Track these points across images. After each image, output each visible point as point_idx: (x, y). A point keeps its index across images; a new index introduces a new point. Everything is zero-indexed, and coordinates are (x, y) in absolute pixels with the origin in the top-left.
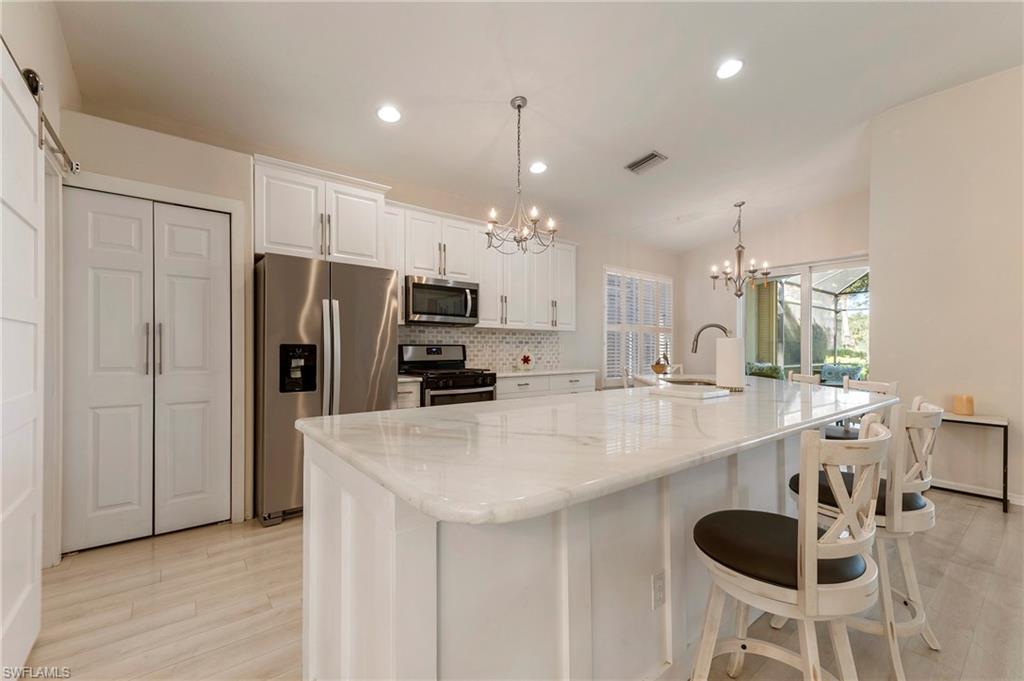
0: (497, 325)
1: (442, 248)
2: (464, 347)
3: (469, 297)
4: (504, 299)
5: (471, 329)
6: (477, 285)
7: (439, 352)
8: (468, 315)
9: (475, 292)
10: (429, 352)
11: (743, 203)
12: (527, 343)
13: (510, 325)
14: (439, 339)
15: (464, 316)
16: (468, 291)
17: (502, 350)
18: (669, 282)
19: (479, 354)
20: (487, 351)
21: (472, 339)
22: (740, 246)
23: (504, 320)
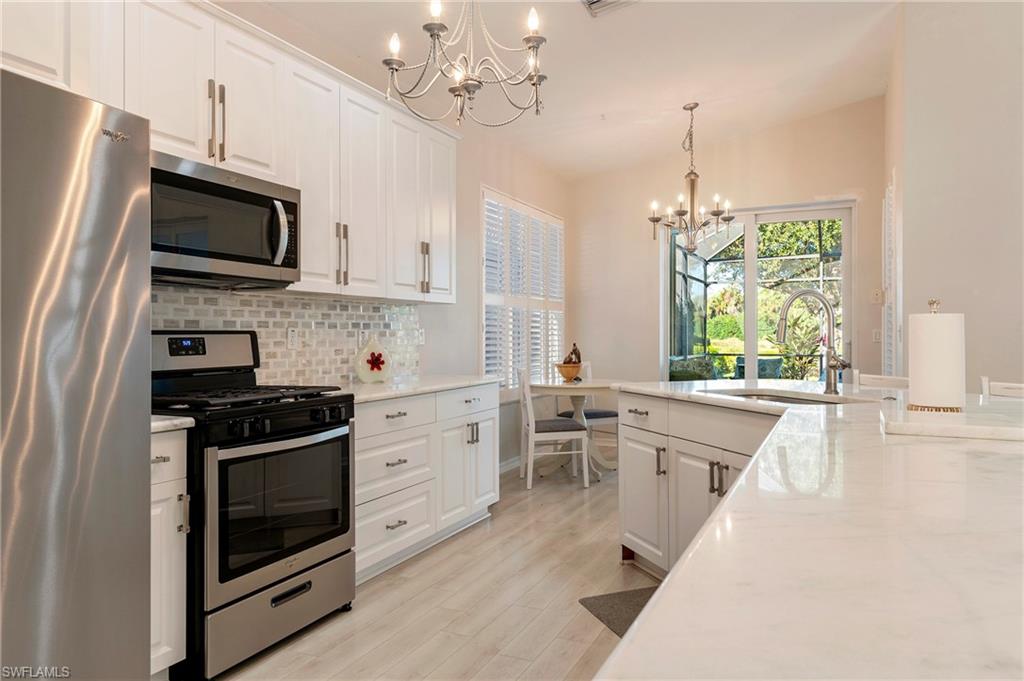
0: (328, 286)
1: (217, 94)
2: (253, 335)
3: (283, 218)
4: (343, 232)
5: (277, 295)
6: (298, 192)
7: (198, 348)
8: (279, 260)
9: (292, 209)
10: (176, 349)
11: (697, 105)
12: (367, 326)
13: (354, 289)
14: (192, 317)
15: (269, 263)
16: (278, 204)
17: (322, 343)
18: (558, 225)
19: (279, 350)
20: (294, 343)
21: (263, 318)
22: (692, 173)
23: (343, 277)
